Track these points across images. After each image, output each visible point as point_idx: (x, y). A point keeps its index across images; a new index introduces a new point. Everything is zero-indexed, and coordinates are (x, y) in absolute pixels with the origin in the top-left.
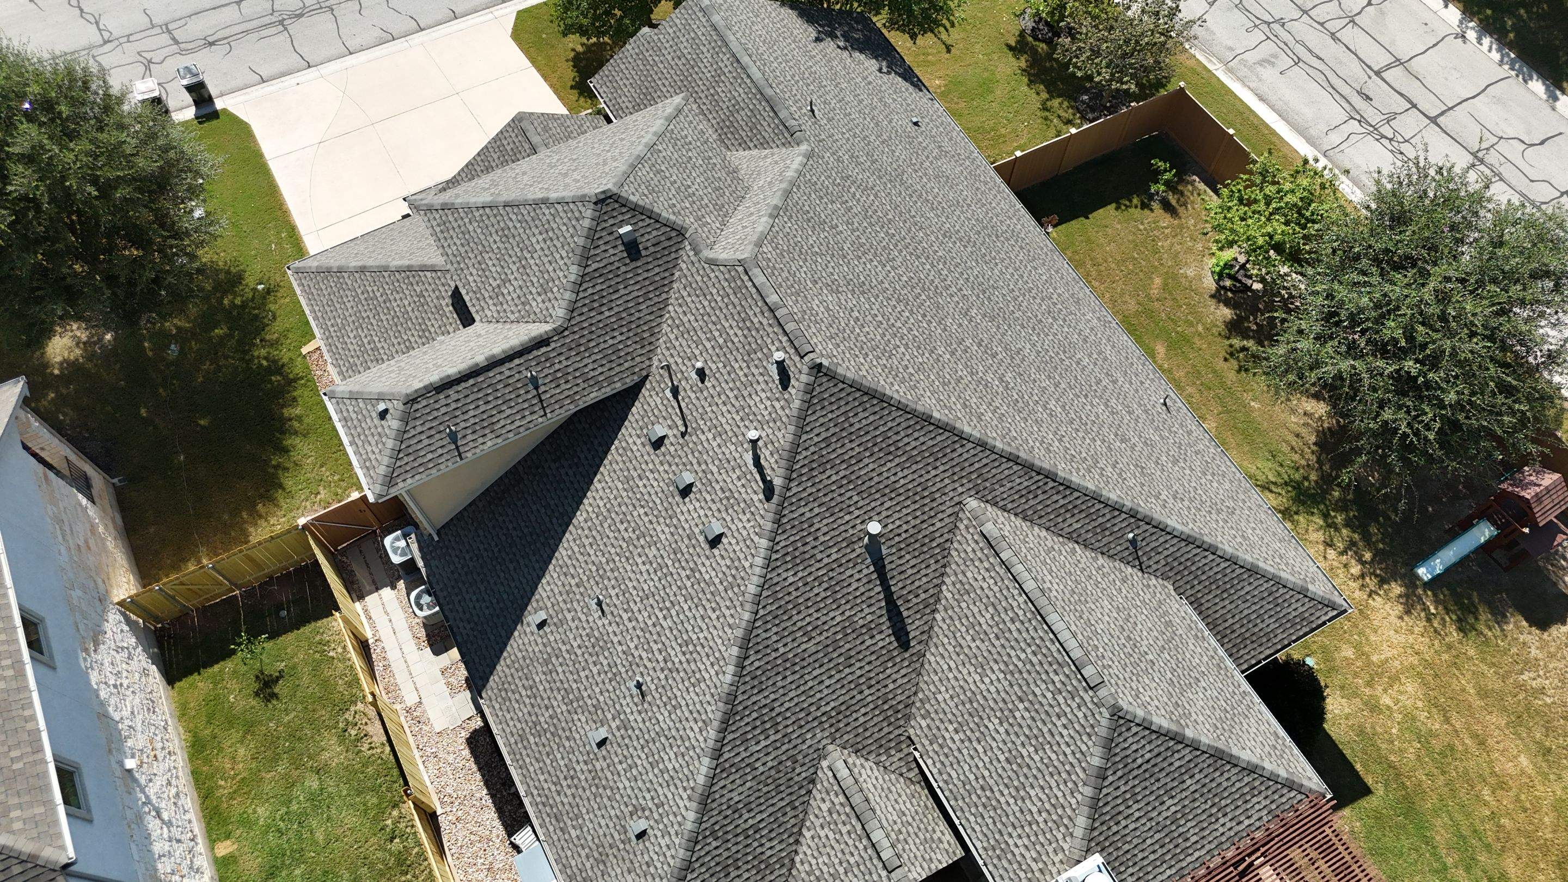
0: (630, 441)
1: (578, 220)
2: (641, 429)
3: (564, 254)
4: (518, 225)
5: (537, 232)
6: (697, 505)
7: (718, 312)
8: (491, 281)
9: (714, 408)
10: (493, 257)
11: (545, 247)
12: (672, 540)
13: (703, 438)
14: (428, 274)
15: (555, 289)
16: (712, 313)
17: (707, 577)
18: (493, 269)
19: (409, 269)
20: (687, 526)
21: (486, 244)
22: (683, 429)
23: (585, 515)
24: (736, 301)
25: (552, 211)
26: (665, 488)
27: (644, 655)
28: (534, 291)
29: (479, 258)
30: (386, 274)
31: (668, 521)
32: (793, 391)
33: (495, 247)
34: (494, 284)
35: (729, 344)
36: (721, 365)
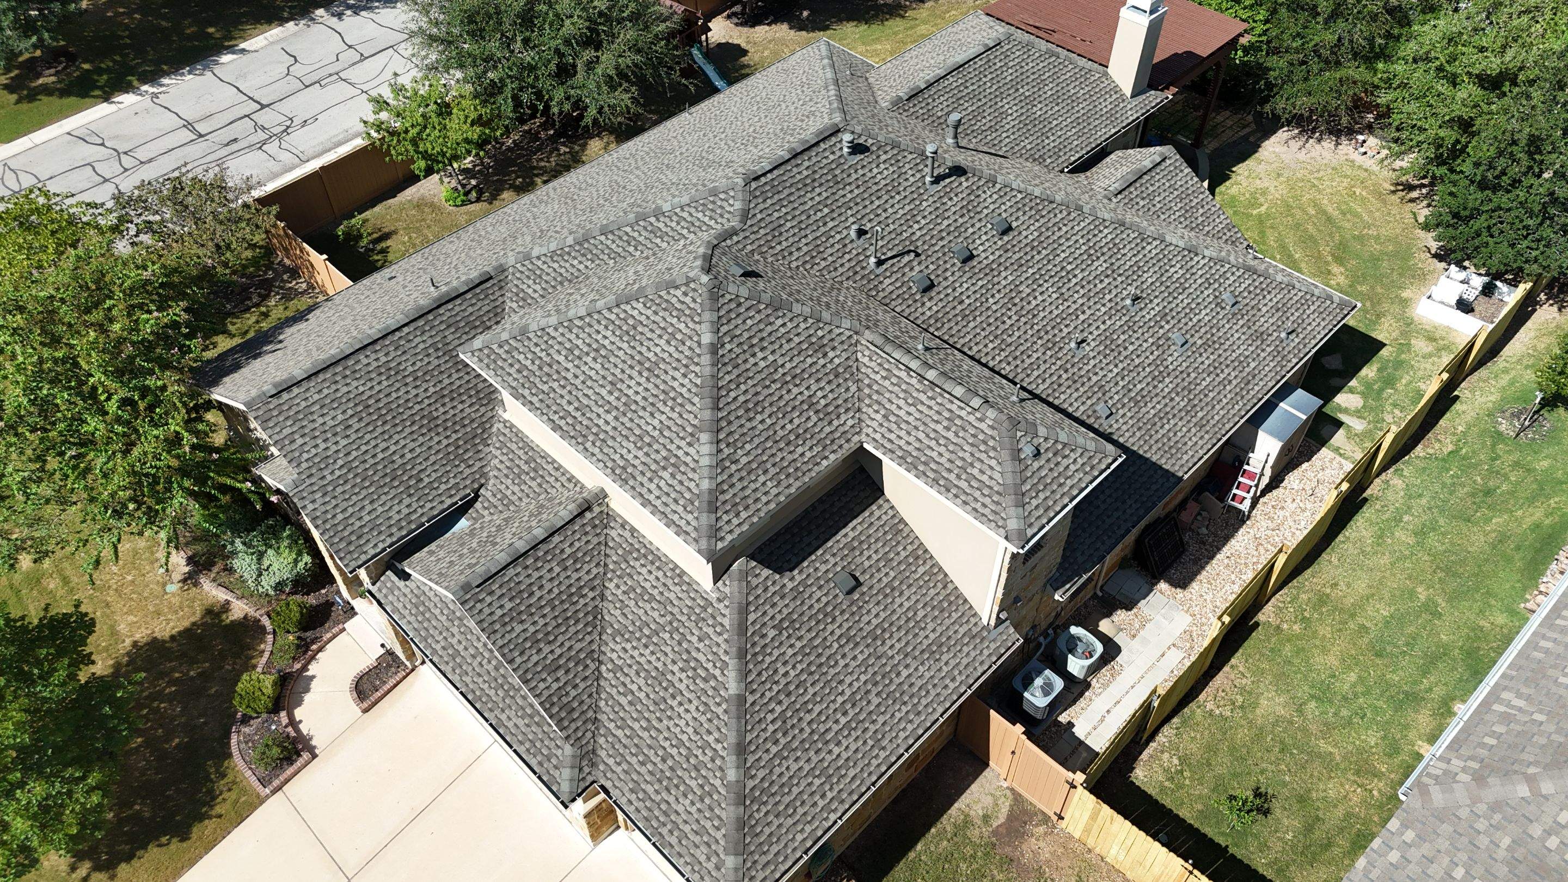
0: (928, 313)
1: (739, 305)
2: (916, 301)
3: (780, 322)
4: (743, 387)
5: (752, 360)
6: (978, 242)
7: (797, 213)
8: (810, 424)
9: (890, 221)
10: (781, 422)
11: (771, 348)
12: (1011, 268)
13: (918, 234)
14: (752, 617)
15: (820, 333)
16: (798, 219)
17: (1036, 234)
18: (796, 421)
19: (742, 654)
20: (997, 253)
21: (765, 435)
22: (913, 255)
23: (1004, 365)
24: (786, 192)
25: (727, 339)
26: (968, 275)
27: (1108, 297)
28: (822, 362)
29: (782, 445)
30: (750, 699)
31: (996, 273)
32: (870, 141)
33: (769, 421)
34: (814, 419)
35: (829, 202)
36: (849, 212)
